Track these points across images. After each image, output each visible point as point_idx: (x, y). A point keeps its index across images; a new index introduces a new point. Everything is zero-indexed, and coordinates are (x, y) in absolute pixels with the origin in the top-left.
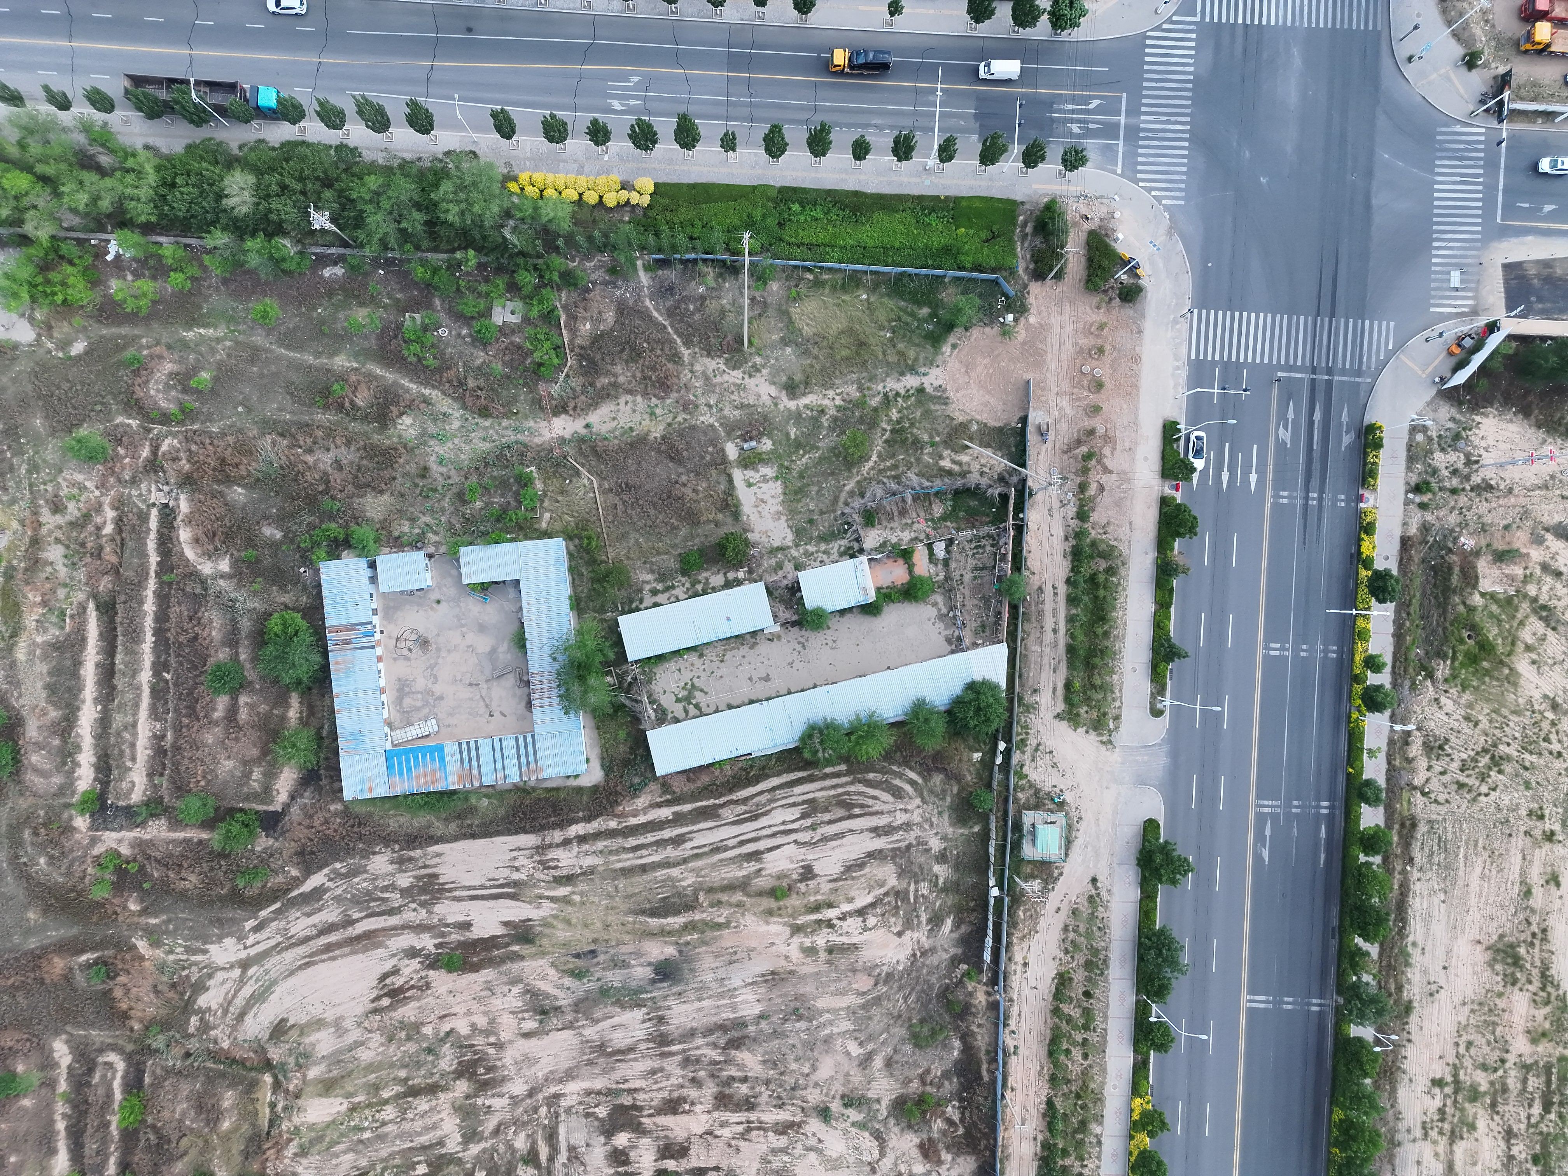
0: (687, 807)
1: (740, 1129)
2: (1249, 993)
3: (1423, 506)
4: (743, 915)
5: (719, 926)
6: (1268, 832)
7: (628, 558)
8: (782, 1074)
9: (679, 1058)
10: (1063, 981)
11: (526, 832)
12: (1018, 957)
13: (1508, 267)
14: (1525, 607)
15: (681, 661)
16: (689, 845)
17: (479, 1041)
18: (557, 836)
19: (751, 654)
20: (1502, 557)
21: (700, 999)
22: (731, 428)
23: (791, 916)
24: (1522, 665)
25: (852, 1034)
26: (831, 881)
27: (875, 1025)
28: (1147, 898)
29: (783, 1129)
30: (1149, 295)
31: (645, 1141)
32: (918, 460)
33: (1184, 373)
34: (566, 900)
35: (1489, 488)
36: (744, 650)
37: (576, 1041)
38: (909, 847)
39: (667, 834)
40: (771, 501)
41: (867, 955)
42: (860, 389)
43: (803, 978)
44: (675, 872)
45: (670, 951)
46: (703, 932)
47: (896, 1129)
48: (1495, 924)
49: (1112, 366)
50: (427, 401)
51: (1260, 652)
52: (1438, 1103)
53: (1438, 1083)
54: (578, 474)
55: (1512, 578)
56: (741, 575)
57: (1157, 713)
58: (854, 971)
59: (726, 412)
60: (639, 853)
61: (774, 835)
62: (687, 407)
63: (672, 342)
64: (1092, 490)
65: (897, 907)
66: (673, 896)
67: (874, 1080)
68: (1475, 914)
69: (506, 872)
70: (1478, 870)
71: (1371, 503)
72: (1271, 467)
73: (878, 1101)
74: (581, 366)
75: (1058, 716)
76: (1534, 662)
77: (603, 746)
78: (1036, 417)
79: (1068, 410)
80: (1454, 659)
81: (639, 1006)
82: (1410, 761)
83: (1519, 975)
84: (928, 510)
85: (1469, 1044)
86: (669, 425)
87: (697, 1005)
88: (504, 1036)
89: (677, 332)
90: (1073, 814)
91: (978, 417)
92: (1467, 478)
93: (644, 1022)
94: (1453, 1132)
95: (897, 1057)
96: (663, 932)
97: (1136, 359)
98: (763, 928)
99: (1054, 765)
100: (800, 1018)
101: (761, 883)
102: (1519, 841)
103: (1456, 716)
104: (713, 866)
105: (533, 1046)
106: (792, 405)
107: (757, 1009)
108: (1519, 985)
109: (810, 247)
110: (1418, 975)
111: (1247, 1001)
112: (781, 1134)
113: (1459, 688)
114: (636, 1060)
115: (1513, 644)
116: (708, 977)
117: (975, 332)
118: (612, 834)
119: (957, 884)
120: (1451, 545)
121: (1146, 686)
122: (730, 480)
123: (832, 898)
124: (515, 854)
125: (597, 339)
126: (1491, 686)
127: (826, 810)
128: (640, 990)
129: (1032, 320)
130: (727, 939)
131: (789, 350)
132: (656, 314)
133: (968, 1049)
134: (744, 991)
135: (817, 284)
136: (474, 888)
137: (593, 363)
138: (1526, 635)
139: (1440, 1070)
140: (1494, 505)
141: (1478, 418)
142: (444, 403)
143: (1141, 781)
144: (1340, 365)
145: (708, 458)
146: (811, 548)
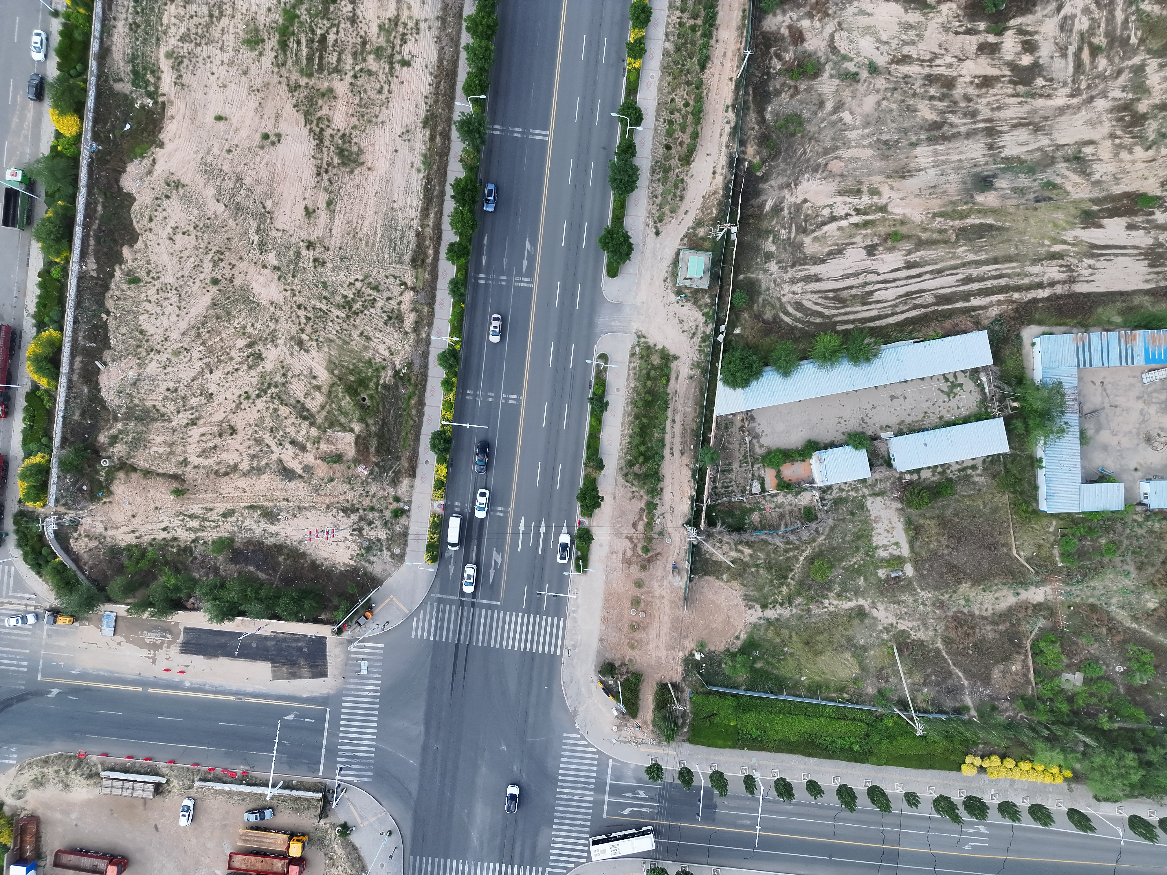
0: (959, 305)
1: (938, 62)
2: (546, 142)
3: (397, 499)
4: (922, 222)
5: (941, 215)
6: (525, 263)
7: (993, 494)
8: (903, 101)
9: (979, 118)
10: (687, 159)
11: (1082, 294)
12: (719, 180)
13: (323, 674)
14: (319, 420)
15: (957, 415)
16: (960, 277)
17: (1128, 141)
18: (1059, 290)
19: (904, 417)
20: (338, 458)
21: (960, 161)
22: (908, 586)
23: (888, 219)
24: (324, 376)
25: (847, 128)
26: (854, 243)
27: (830, 133)
28: (619, 218)
29: (906, 59)
30: (593, 667)
31: (1009, 57)
32: (768, 555)
33: (570, 608)
34: (1056, 241)
35: (344, 510)
36: (908, 420)
37: (1055, 136)
38: (793, 266)
39: (976, 286)
40: (882, 531)
41: (831, 187)
42: (809, 610)
43: (881, 172)
44: (971, 257)
45: (980, 198)
46: (954, 211)
47: (820, 54)
48: (356, 182)
49: (623, 616)
50: (1135, 618)
51: (524, 397)
52: (406, 48)
53: (406, 63)
54: (1028, 560)
55: (329, 441)
56: (908, 477)
57: (603, 357)
58: (842, 175)
59: (911, 599)
60: (998, 273)
61: (895, 280)
62: (941, 605)
63: (949, 653)
64: (641, 525)
65: (806, 221)
66: (974, 239)
67: (833, 93)
68: (371, 190)
69: (1098, 265)
70: (367, 223)
71: (436, 504)
72: (509, 535)
73: (832, 76)
74: (1019, 639)
75: (676, 358)
76: (315, 377)
77: (1021, 355)
78: (680, 581)
79: (656, 585)
80: (377, 384)
81: (1006, 159)
82: (414, 309)
83: (340, 142)
84: (762, 517)
85: (380, 91)
86: (955, 592)
87: (963, 157)
88: (1108, 143)
89: (946, 660)
90: (670, 285)
91: (722, 584)
92: (361, 518)
93: (1004, 147)
94: (396, 25)
95: (815, 108)
96: (984, 212)
97: (605, 620)
98: (907, 211)
99: (681, 322)
100: (886, 143)
101: (907, 246)
102: (334, 243)
103: (377, 341)
104: (942, 260)
105: (1088, 134)
106: (861, 602)
107: (918, 151)
108: (340, 134)
109: (845, 718)
110: (417, 148)
111: (548, 136)
112: (908, 56)
113: (373, 362)
114: (1012, 118)
115: (330, 392)
116: (953, 177)
117: (722, 647)
118: (1018, 289)
119: (759, 236)
120: (376, 469)
121: (610, 377)
122: (912, 548)
123: (854, 231)
124: (1091, 278)
125: (1007, 658)
126: (348, 361)
127: (854, 296)
128: (1004, 170)
129: (681, 654)
130: (936, 205)
131: (861, 642)
132: (960, 674)
133: (761, 112)
134: (927, 165)
135: (841, 690)
136: (1123, 255)
137: (1011, 641)
138: (320, 398)
139: (404, 73)
140: (342, 498)
141: (352, 562)
142: (1122, 616)
143: (618, 307)
144: (453, 607)
145: (927, 566)
146: (853, 494)
